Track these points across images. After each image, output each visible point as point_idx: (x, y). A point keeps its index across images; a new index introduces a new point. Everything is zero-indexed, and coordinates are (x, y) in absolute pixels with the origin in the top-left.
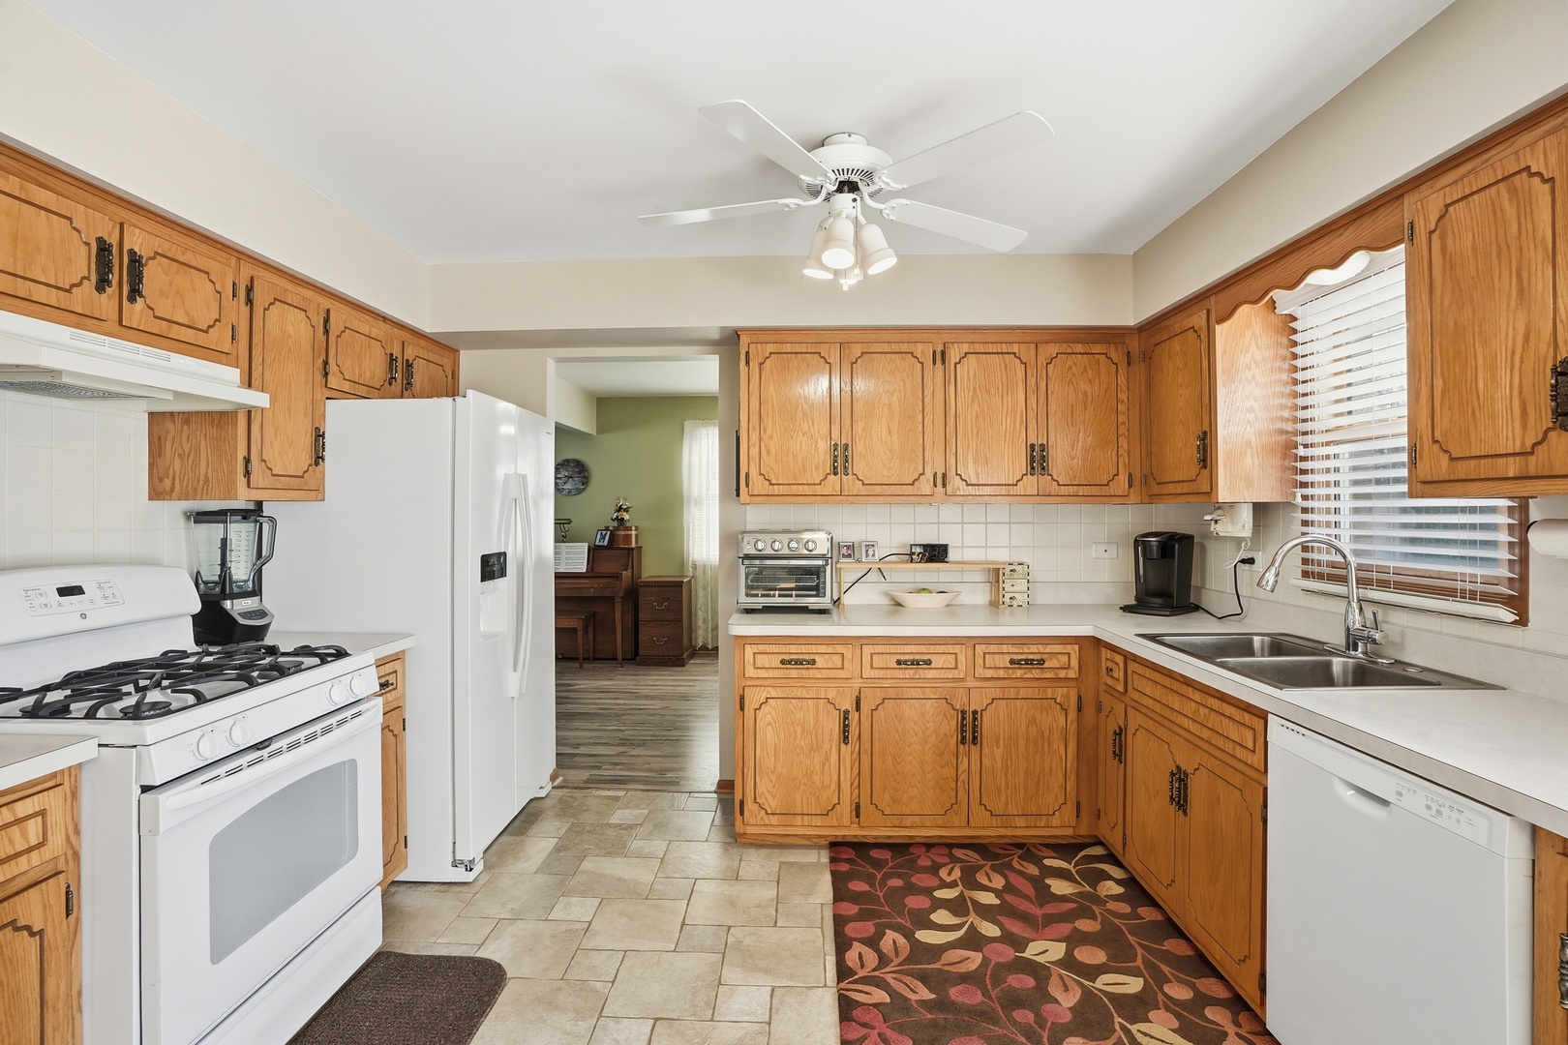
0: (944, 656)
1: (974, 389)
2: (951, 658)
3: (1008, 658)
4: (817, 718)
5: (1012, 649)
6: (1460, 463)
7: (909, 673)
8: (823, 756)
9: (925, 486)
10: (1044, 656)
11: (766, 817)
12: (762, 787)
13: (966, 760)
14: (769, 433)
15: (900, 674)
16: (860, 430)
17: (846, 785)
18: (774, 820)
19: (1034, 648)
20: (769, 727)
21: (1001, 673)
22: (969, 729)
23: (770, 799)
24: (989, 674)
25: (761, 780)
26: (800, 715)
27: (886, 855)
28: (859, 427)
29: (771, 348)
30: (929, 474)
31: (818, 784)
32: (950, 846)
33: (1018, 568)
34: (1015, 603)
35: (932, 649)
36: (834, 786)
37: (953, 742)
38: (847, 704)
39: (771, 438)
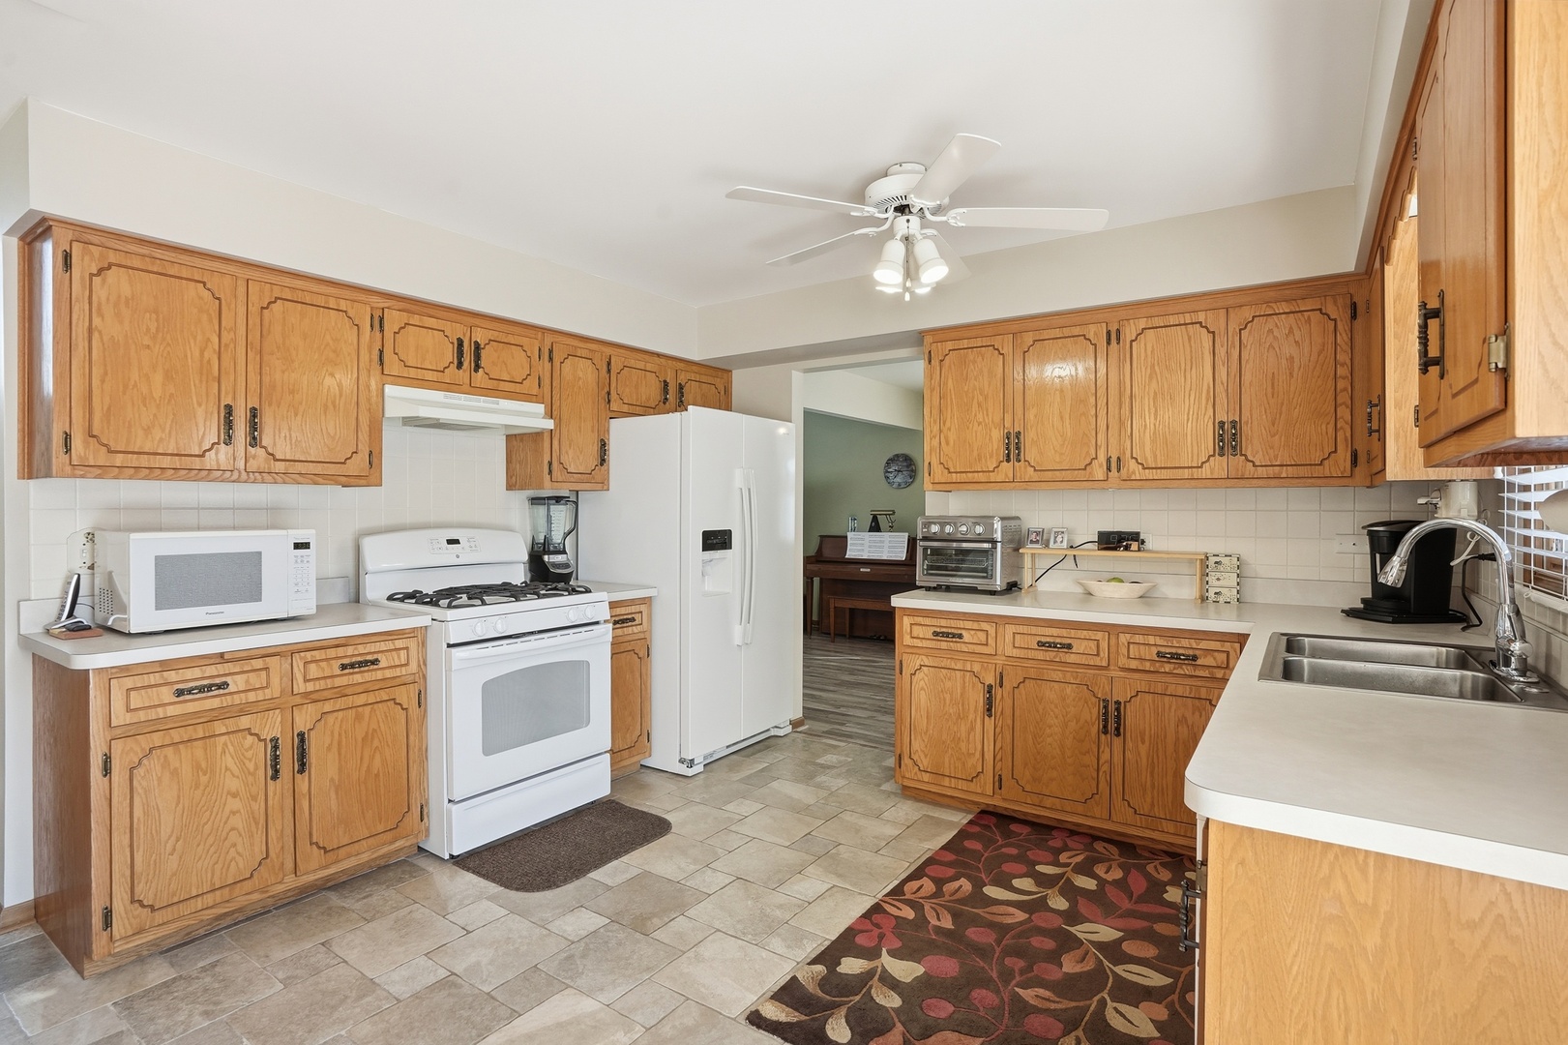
0: (1086, 642)
1: (1153, 366)
2: (1093, 645)
3: (1155, 650)
4: (964, 687)
5: (1159, 641)
7: (1050, 655)
8: (969, 725)
9: (1099, 472)
10: (1197, 653)
11: (918, 773)
12: (916, 745)
13: (1108, 750)
14: (948, 424)
15: (1040, 655)
16: (1032, 418)
17: (989, 756)
18: (926, 777)
19: (1185, 643)
20: (922, 692)
21: (1147, 666)
22: (1113, 720)
23: (923, 757)
24: (1134, 664)
25: (915, 739)
26: (948, 684)
27: (1025, 830)
28: (1031, 415)
29: (950, 345)
30: (1102, 458)
31: (964, 750)
32: (1096, 838)
33: (1225, 560)
34: (1221, 599)
35: (1073, 633)
36: (978, 755)
37: (1094, 730)
38: (990, 680)
39: (949, 429)
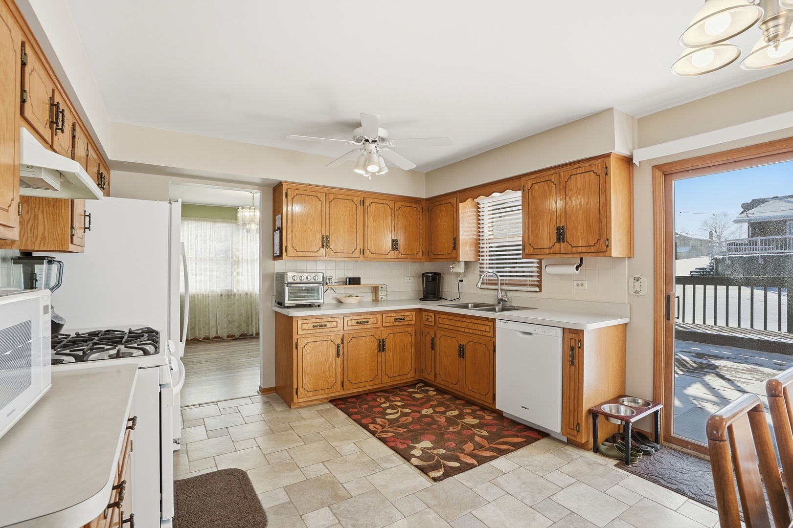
0: (373, 319)
1: (374, 216)
2: (375, 320)
3: (393, 318)
4: (327, 348)
5: (395, 315)
6: (536, 250)
7: (361, 327)
8: (330, 364)
9: (357, 254)
10: (405, 317)
11: (307, 393)
12: (305, 381)
13: (380, 358)
14: (296, 229)
15: (357, 327)
16: (333, 230)
17: (339, 375)
18: (311, 394)
19: (402, 314)
20: (308, 355)
21: (392, 324)
22: (382, 346)
23: (309, 385)
24: (388, 324)
25: (305, 378)
26: (320, 348)
27: (354, 400)
28: (332, 229)
29: (297, 192)
30: (358, 250)
31: (328, 376)
32: (374, 393)
33: (383, 286)
34: (382, 300)
35: (369, 317)
36: (334, 376)
37: (376, 351)
38: (339, 341)
39: (297, 231)
